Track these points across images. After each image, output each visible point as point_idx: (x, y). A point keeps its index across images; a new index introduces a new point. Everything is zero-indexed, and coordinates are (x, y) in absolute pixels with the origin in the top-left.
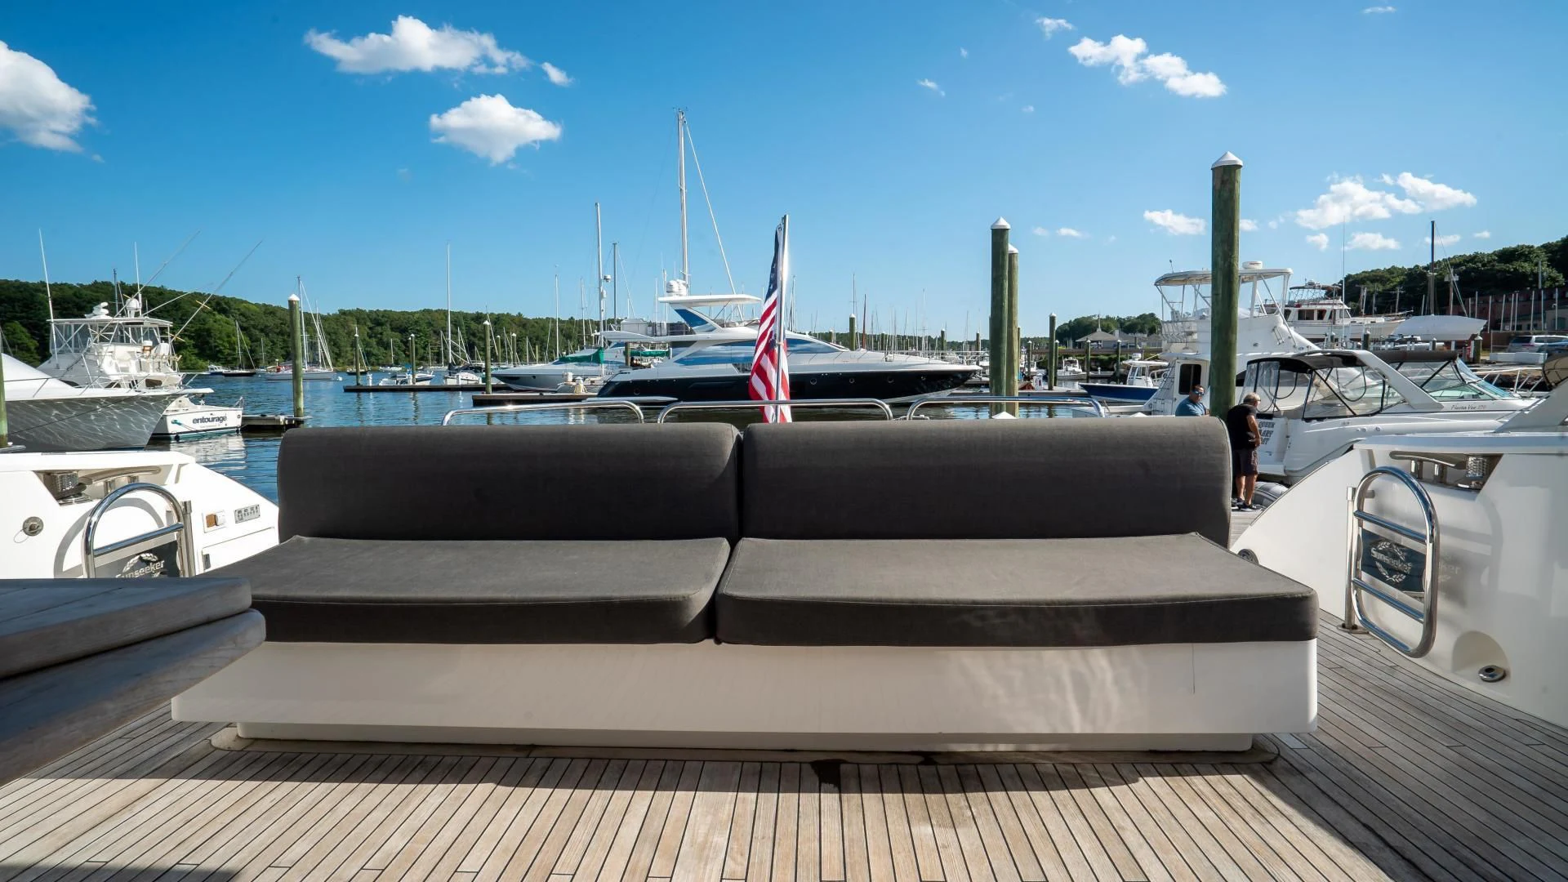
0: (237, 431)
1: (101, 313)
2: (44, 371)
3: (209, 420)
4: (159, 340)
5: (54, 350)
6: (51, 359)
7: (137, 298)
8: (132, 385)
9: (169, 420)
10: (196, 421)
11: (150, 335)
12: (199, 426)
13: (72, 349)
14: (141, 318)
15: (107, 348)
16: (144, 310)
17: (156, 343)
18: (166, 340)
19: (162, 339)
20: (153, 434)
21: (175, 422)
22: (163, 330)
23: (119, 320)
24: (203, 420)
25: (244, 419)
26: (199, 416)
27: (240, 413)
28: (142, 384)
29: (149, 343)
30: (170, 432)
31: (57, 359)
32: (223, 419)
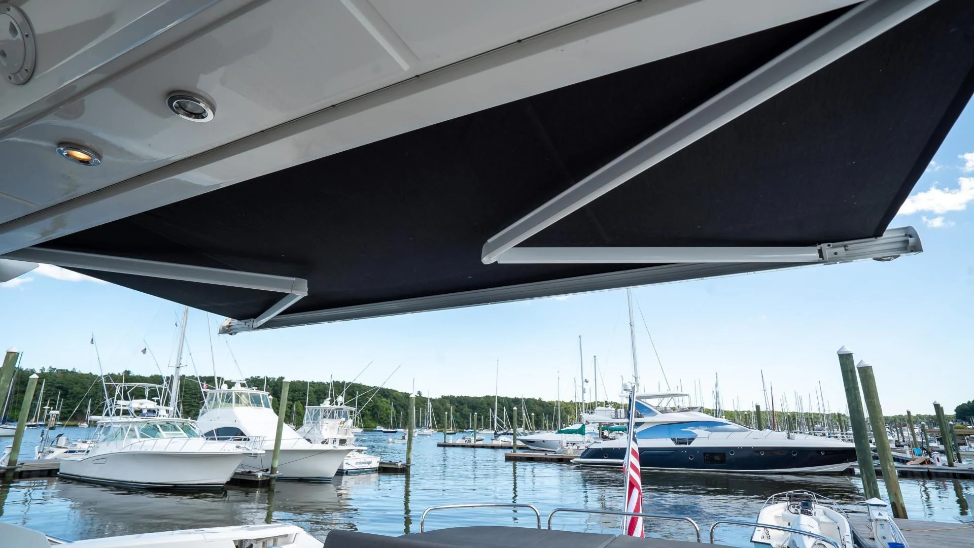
0: (376, 470)
1: (326, 404)
2: (299, 433)
3: (363, 462)
4: (349, 417)
5: (305, 422)
6: (303, 427)
7: (342, 396)
8: (334, 441)
9: (345, 462)
10: (357, 463)
11: (345, 416)
12: (358, 466)
13: (311, 421)
14: (343, 406)
15: (327, 420)
16: (345, 401)
17: (347, 419)
18: (352, 419)
19: (350, 417)
20: (338, 470)
21: (347, 463)
22: (351, 412)
23: (335, 406)
24: (361, 463)
25: (380, 463)
26: (358, 461)
27: (379, 460)
28: (338, 442)
29: (343, 419)
30: (344, 469)
31: (306, 427)
32: (369, 463)
